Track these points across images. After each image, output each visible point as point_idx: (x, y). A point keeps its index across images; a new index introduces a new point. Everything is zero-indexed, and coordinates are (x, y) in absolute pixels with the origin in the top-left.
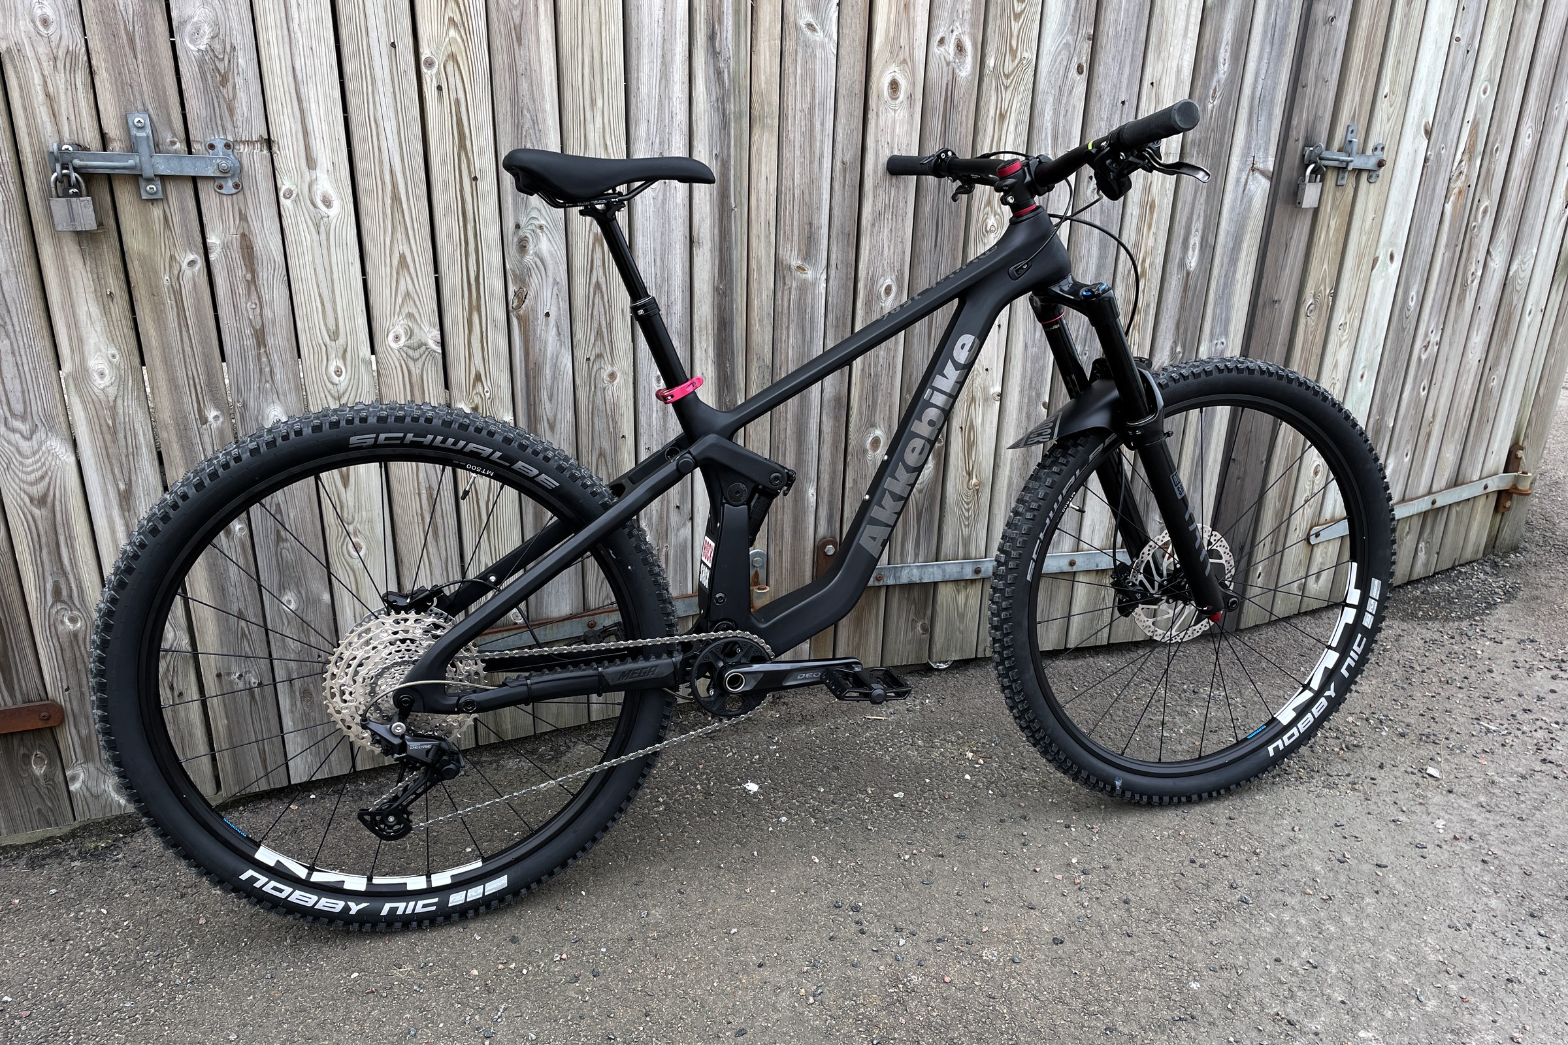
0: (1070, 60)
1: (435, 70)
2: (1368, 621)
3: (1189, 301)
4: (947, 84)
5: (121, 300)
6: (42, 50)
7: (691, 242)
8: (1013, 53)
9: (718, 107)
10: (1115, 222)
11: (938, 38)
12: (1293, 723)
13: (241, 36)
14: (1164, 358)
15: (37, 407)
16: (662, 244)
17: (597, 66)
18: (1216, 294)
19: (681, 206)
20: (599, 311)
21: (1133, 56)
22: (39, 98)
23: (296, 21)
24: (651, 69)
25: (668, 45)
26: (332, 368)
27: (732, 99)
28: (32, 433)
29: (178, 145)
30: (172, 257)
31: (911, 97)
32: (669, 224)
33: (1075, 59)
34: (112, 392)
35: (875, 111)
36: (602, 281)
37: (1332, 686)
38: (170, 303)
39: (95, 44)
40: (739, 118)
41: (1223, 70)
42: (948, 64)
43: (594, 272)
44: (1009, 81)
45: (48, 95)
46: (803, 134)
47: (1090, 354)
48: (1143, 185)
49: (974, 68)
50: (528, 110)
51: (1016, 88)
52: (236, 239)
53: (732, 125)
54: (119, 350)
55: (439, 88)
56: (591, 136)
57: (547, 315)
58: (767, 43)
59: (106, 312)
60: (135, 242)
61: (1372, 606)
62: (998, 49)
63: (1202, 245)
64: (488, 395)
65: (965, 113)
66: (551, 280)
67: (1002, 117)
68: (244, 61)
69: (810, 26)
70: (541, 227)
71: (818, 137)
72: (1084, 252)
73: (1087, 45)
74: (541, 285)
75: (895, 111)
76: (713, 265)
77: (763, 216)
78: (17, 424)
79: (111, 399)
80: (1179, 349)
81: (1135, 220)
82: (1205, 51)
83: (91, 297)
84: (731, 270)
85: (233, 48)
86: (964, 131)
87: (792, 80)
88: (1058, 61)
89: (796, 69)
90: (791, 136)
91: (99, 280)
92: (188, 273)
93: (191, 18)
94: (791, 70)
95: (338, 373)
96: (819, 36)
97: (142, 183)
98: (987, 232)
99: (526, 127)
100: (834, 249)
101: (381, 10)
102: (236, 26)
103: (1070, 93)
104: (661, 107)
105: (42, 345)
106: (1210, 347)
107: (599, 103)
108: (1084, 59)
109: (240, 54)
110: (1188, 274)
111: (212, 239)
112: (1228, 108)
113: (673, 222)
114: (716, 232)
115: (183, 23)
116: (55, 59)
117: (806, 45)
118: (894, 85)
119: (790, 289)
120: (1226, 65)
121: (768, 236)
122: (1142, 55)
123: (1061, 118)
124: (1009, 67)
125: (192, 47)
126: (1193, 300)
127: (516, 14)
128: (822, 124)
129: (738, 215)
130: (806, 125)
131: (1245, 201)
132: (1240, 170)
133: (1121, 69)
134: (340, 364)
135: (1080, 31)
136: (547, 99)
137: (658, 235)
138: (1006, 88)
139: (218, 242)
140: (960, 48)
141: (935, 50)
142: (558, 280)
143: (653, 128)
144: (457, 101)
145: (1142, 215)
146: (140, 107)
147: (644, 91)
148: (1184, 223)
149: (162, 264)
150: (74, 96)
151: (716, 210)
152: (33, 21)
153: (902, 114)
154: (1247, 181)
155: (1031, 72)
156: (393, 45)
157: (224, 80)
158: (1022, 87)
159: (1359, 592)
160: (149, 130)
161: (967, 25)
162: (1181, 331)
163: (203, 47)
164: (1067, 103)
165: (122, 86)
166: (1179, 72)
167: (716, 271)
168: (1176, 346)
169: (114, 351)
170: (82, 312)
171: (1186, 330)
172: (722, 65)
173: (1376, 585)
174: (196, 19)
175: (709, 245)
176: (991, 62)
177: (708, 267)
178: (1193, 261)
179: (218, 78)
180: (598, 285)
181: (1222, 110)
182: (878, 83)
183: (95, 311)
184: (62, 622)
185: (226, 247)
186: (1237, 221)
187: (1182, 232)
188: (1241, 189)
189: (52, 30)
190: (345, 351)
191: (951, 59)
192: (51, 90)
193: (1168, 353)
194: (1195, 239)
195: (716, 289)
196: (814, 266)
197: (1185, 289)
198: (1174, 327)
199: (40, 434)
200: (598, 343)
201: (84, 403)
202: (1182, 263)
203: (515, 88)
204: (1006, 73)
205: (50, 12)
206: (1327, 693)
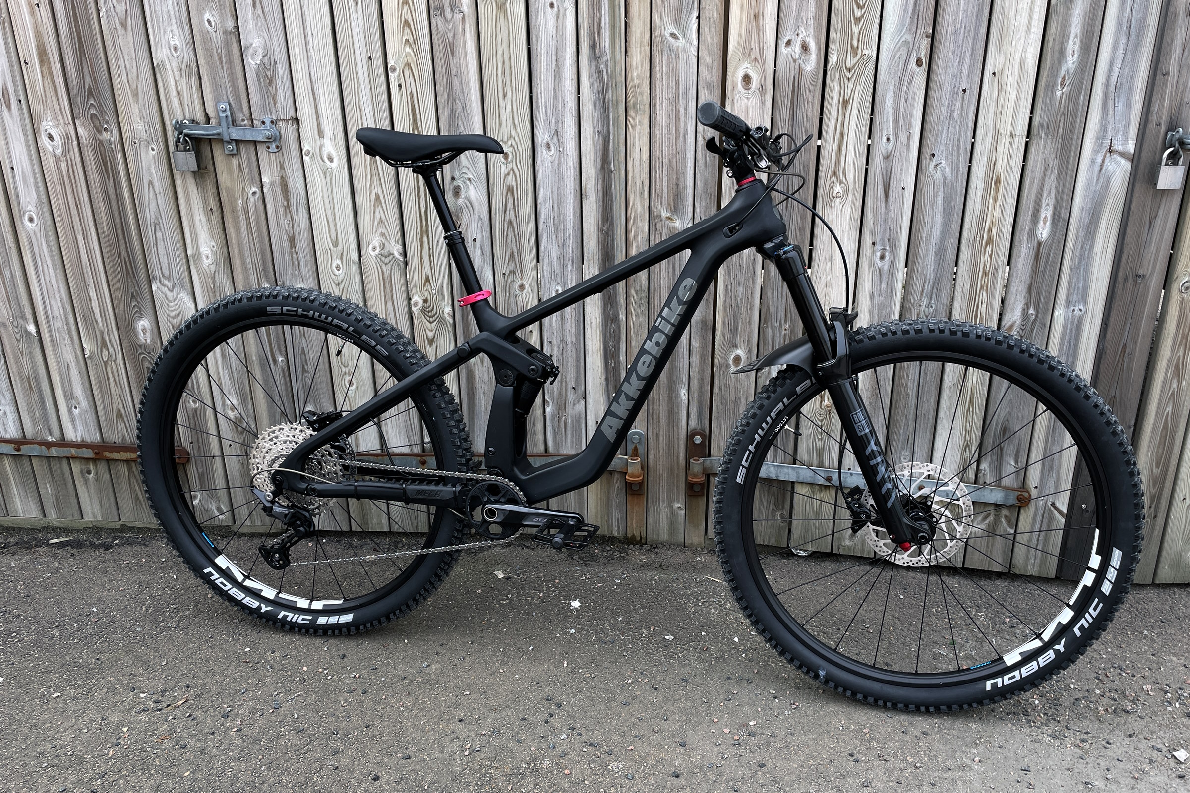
0: (909, 55)
1: (396, 74)
2: (1106, 588)
3: (1042, 268)
4: (794, 77)
5: (217, 213)
6: (175, 64)
7: (581, 195)
8: (855, 51)
9: (599, 97)
10: (959, 193)
11: (786, 41)
12: (1017, 666)
13: (281, 57)
14: (1016, 318)
15: (175, 273)
16: (558, 195)
17: (507, 68)
18: (1071, 265)
19: (573, 168)
20: (511, 239)
21: (973, 50)
22: (174, 93)
23: (311, 45)
24: (547, 70)
25: (560, 53)
26: (334, 265)
27: (610, 91)
28: (173, 288)
29: (246, 122)
30: (244, 189)
31: (762, 88)
32: (564, 181)
33: (914, 54)
34: (213, 268)
35: (731, 99)
36: (513, 218)
37: (1063, 641)
38: (242, 217)
39: (201, 62)
40: (616, 104)
41: (1071, 62)
42: (795, 61)
43: (508, 212)
44: (851, 74)
45: (177, 91)
46: (669, 116)
47: (936, 307)
48: (988, 163)
49: (818, 63)
50: (460, 100)
51: (858, 79)
52: (278, 180)
53: (611, 110)
54: (216, 243)
55: (400, 85)
56: (503, 118)
57: (475, 240)
58: (638, 49)
59: (209, 220)
60: (224, 179)
61: (1112, 574)
62: (840, 48)
63: (1053, 219)
64: (434, 292)
65: (810, 100)
66: (477, 217)
67: (845, 103)
68: (282, 70)
69: (673, 35)
70: (469, 180)
71: (682, 119)
72: (928, 219)
73: (925, 43)
74: (470, 220)
75: (748, 99)
76: (598, 212)
77: (637, 178)
78: (166, 282)
79: (213, 272)
80: (1031, 311)
81: (979, 194)
82: (1050, 44)
83: (201, 210)
84: (612, 217)
85: (275, 62)
86: (810, 115)
87: (659, 76)
88: (898, 56)
89: (663, 67)
90: (659, 118)
91: (205, 201)
92: (252, 199)
93: (251, 44)
94: (658, 69)
95: (338, 268)
96: (681, 42)
97: (225, 144)
98: (834, 198)
99: (458, 111)
100: (697, 204)
101: (362, 35)
102: (277, 49)
103: (910, 82)
104: (556, 97)
105: (177, 236)
106: (1066, 313)
107: (509, 94)
108: (924, 54)
109: (279, 66)
110: (1039, 244)
111: (265, 180)
112: (1080, 95)
113: (566, 179)
114: (600, 188)
115: (247, 48)
116: (181, 70)
117: (671, 49)
118: (747, 79)
119: (661, 234)
120: (1076, 56)
121: (642, 193)
122: (982, 49)
123: (902, 104)
124: (851, 61)
125: (252, 62)
126: (1045, 268)
127: (450, 35)
128: (686, 109)
129: (617, 176)
130: (672, 110)
131: (1101, 180)
132: (1095, 152)
133: (961, 62)
134: (339, 262)
135: (919, 31)
136: (473, 92)
137: (555, 189)
138: (849, 79)
139: (268, 181)
140: (805, 47)
141: (783, 49)
142: (482, 217)
143: (550, 112)
144: (411, 94)
145: (987, 189)
146: (225, 98)
147: (542, 85)
148: (1033, 198)
149: (238, 193)
150: (191, 92)
151: (599, 172)
152: (170, 48)
153: (754, 101)
154: (1103, 162)
155: (871, 66)
156: (370, 58)
157: (271, 83)
158: (863, 79)
159: (1099, 558)
160: (228, 113)
161: (810, 29)
162: (1033, 295)
163: (258, 62)
164: (907, 91)
165: (216, 87)
166: (1022, 63)
167: (600, 216)
168: (1028, 309)
169: (214, 244)
170: (197, 218)
171: (1039, 295)
172: (602, 66)
173: (1117, 556)
174: (254, 45)
175: (594, 197)
176: (833, 59)
177: (594, 213)
178: (1044, 232)
179: (268, 81)
180: (510, 222)
181: (1072, 97)
182: (733, 77)
183: (204, 219)
184: (189, 402)
185: (272, 184)
186: (1093, 198)
187: (1032, 205)
188: (1097, 168)
189: (178, 53)
190: (342, 254)
191: (797, 57)
192: (179, 88)
193: (1020, 314)
194: (1046, 213)
195: (600, 230)
196: (682, 217)
197: (1037, 257)
198: (1025, 290)
199: (177, 289)
200: (511, 262)
201: (198, 273)
202: (1032, 233)
203: (450, 85)
204: (848, 67)
205: (178, 43)
206: (1057, 647)
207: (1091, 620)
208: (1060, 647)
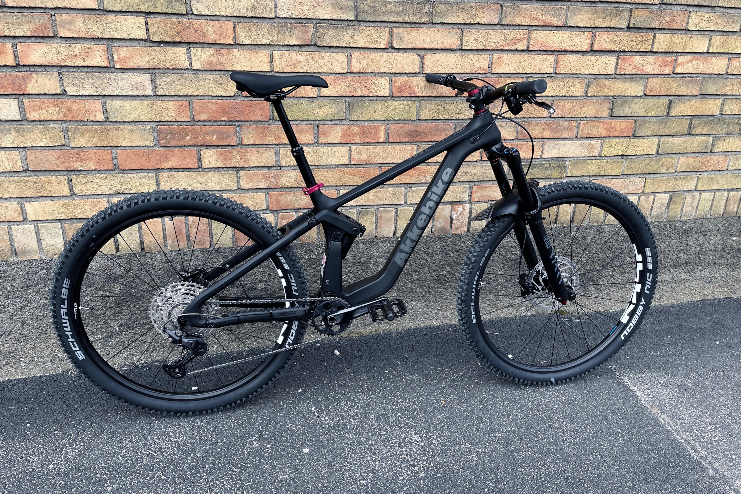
2: (650, 266)
12: (629, 321)
37: (643, 299)
61: (649, 260)
159: (640, 254)
173: (648, 250)
206: (641, 303)
207: (650, 284)
208: (643, 302)
